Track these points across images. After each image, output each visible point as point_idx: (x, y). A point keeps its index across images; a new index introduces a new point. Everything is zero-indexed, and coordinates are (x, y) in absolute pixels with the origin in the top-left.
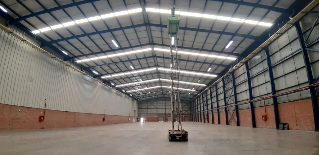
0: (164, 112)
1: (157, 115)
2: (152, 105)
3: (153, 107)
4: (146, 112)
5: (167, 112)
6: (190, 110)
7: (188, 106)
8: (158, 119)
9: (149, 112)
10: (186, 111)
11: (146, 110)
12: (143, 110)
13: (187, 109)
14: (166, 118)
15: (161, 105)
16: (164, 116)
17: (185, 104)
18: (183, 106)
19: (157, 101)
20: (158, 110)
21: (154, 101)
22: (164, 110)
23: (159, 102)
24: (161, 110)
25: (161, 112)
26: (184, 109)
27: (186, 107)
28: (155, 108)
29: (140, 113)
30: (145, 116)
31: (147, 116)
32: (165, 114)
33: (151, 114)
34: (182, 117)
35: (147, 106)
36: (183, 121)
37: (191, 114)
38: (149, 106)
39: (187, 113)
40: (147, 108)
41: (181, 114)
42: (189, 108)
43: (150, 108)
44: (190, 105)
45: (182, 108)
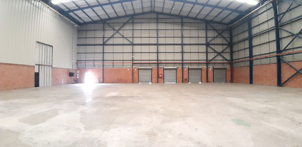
0: (154, 57)
2: (117, 35)
3: (121, 41)
4: (99, 57)
5: (162, 57)
6: (228, 50)
7: (225, 38)
8: (136, 75)
9: (107, 57)
10: (219, 54)
11: (99, 49)
12: (90, 49)
13: (219, 49)
15: (145, 34)
16: (155, 67)
17: (216, 34)
18: (209, 40)
19: (133, 23)
20: (137, 49)
21: (124, 24)
22: (153, 49)
23: (137, 27)
24: (145, 49)
25: (145, 57)
26: (212, 46)
27: (219, 41)
28: (128, 43)
29: (83, 57)
30: (97, 66)
31: (103, 68)
32: (156, 62)
33: (114, 62)
34: (206, 70)
35: (104, 38)
36: (210, 82)
37: (231, 62)
38: (110, 38)
39: (219, 58)
40: (102, 43)
41: (205, 62)
42: (227, 46)
43: (113, 45)
44: (231, 38)
45: (208, 45)
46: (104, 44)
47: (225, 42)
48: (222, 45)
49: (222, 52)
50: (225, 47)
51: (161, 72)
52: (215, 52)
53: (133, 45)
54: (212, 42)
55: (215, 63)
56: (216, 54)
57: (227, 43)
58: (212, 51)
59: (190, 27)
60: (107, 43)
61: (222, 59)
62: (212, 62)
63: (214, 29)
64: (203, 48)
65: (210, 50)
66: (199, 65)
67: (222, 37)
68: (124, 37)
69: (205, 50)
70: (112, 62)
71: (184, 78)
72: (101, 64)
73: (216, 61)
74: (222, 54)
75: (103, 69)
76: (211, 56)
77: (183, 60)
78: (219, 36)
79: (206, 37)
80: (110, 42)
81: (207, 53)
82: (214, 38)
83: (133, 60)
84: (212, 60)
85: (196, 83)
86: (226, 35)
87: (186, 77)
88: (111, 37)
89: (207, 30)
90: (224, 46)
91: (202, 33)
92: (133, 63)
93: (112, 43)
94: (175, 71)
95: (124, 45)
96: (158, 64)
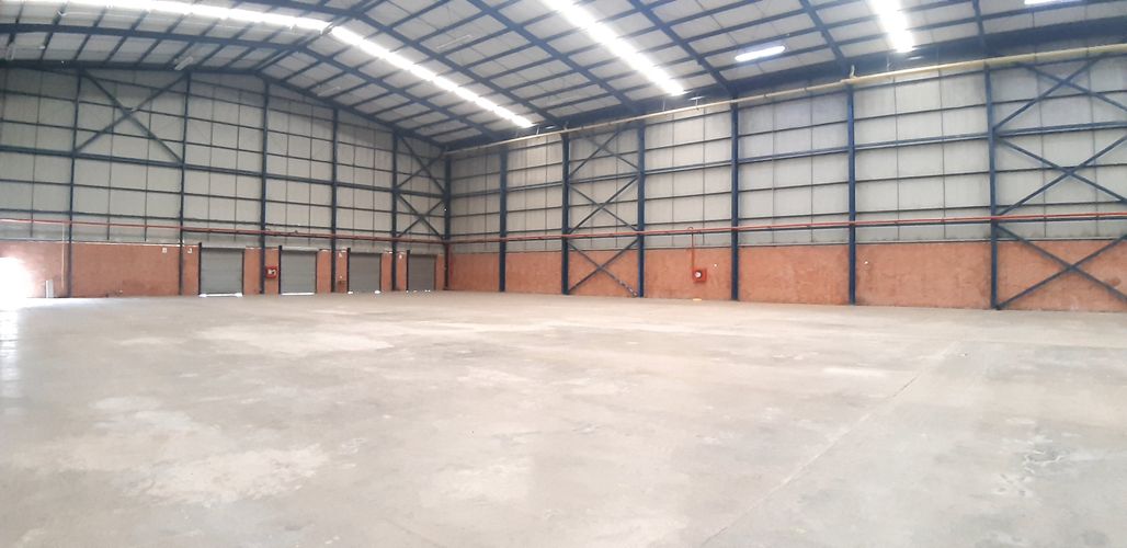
0: (248, 213)
2: (127, 127)
3: (139, 149)
4: (55, 198)
5: (277, 216)
6: (441, 211)
7: (435, 180)
8: (190, 270)
9: (85, 201)
10: (421, 218)
11: (57, 169)
12: (18, 166)
13: (421, 205)
14: (264, 270)
15: (225, 137)
16: (251, 245)
17: (416, 168)
18: (401, 178)
20: (195, 181)
21: (157, 93)
22: (249, 187)
23: (198, 108)
24: (223, 184)
25: (222, 211)
26: (406, 197)
27: (421, 184)
28: (166, 158)
30: (42, 233)
31: (70, 240)
32: (256, 228)
33: (113, 220)
34: (391, 259)
35: (75, 129)
36: (399, 290)
37: (446, 240)
38: (98, 133)
39: (421, 228)
40: (66, 148)
41: (388, 236)
42: (439, 200)
43: (111, 160)
44: (449, 180)
45: (396, 192)
46: (74, 155)
47: (434, 190)
48: (429, 195)
49: (429, 214)
50: (434, 202)
51: (271, 260)
52: (413, 212)
53: (181, 165)
54: (407, 187)
55: (414, 241)
56: (414, 219)
57: (438, 192)
58: (405, 210)
59: (355, 136)
60: (88, 150)
61: (426, 231)
62: (404, 237)
63: (412, 154)
64: (385, 201)
66: (373, 245)
67: (430, 177)
68: (151, 137)
69: (389, 207)
70: (105, 220)
71: (336, 281)
72: (64, 227)
73: (414, 237)
74: (427, 219)
75: (69, 247)
76: (403, 223)
77: (333, 229)
78: (423, 173)
79: (394, 172)
80: (95, 149)
81: (394, 213)
82: (412, 176)
83: (181, 219)
84: (405, 232)
85: (365, 289)
86: (438, 172)
87: (341, 276)
88: (105, 132)
89: (395, 151)
90: (432, 199)
91: (385, 160)
92: (182, 231)
93: (106, 153)
94: (312, 259)
95: (147, 163)
96: (262, 236)
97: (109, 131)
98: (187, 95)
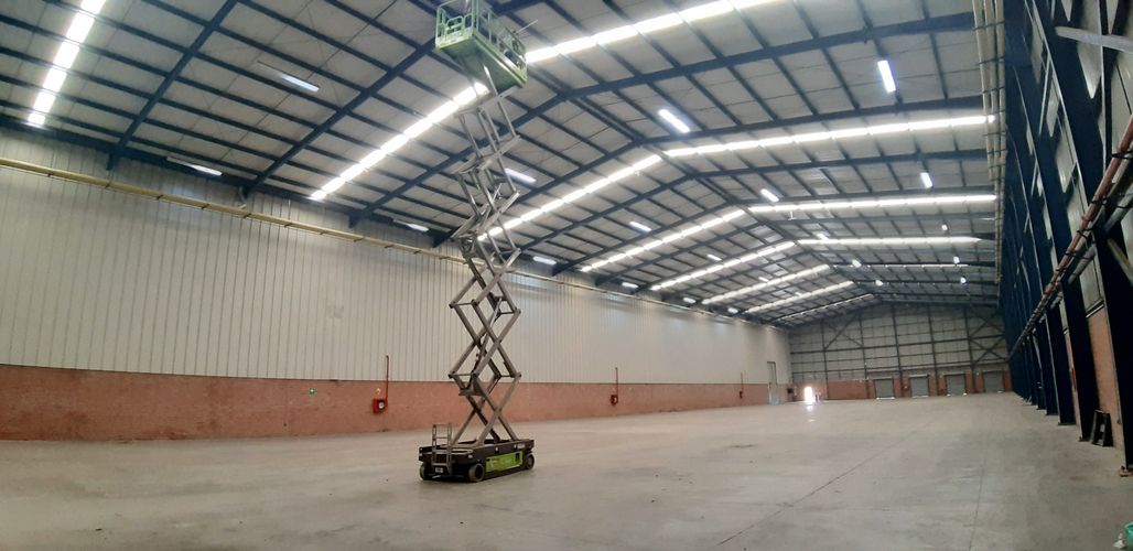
0: (893, 363)
1: (867, 374)
2: (841, 338)
3: (846, 345)
4: (821, 367)
5: (905, 362)
6: (1003, 343)
7: (995, 326)
8: (872, 389)
9: (831, 366)
10: (990, 350)
11: (819, 357)
12: (808, 357)
13: (989, 343)
14: (903, 386)
15: (878, 333)
16: (897, 377)
17: (982, 322)
18: (972, 332)
20: (869, 353)
21: (849, 323)
22: (893, 351)
23: (867, 324)
24: (881, 352)
25: (882, 363)
26: (978, 341)
27: (986, 331)
28: (857, 346)
29: (800, 368)
30: (818, 379)
31: (827, 381)
32: (898, 369)
33: (841, 372)
34: (972, 376)
35: (823, 342)
36: (979, 392)
38: (831, 342)
39: (992, 356)
40: (822, 349)
41: (969, 364)
43: (837, 350)
44: (1005, 325)
45: (970, 339)
46: (825, 350)
47: (997, 332)
48: (993, 337)
49: (994, 347)
50: (997, 339)
51: (906, 382)
52: (982, 348)
53: (862, 348)
54: (977, 335)
55: (985, 364)
56: (984, 351)
57: (999, 333)
58: (977, 347)
59: (941, 317)
60: (829, 348)
61: (994, 358)
62: (979, 363)
63: (979, 316)
64: (964, 345)
65: (974, 346)
66: (960, 369)
67: (992, 326)
68: (850, 339)
69: (966, 348)
70: (838, 372)
71: (940, 389)
72: (824, 376)
73: (986, 362)
75: (827, 383)
76: (977, 355)
77: (935, 364)
78: (987, 325)
79: (967, 329)
80: (833, 347)
81: (970, 350)
82: (979, 329)
83: (865, 369)
84: (979, 360)
85: (958, 394)
87: (942, 387)
88: (833, 341)
89: (966, 318)
90: (995, 339)
91: (961, 323)
93: (835, 348)
94: (925, 381)
95: (851, 349)
96: (901, 372)
97: (835, 340)
98: (860, 320)
